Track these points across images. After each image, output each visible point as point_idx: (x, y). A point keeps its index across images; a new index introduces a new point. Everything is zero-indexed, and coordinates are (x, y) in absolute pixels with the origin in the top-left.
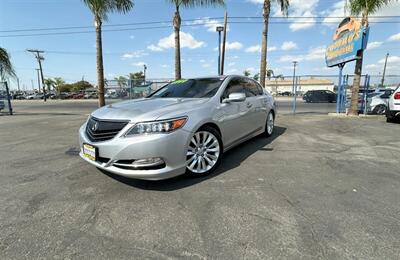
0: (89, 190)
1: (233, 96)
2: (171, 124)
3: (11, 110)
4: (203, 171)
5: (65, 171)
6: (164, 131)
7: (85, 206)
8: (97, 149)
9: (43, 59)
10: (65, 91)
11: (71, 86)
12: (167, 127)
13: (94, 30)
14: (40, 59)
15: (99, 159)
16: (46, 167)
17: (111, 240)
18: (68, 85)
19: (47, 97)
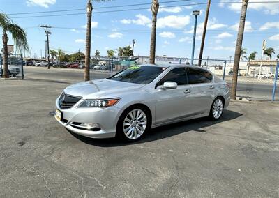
0: (55, 138)
1: (167, 84)
2: (107, 102)
3: (23, 75)
4: (134, 138)
5: (46, 125)
6: (102, 106)
7: (49, 146)
8: (62, 114)
9: (50, 33)
10: (65, 61)
11: (70, 56)
12: (104, 104)
13: (87, 15)
14: (48, 33)
15: (63, 120)
16: (35, 121)
17: (56, 164)
18: (68, 56)
19: (50, 65)
